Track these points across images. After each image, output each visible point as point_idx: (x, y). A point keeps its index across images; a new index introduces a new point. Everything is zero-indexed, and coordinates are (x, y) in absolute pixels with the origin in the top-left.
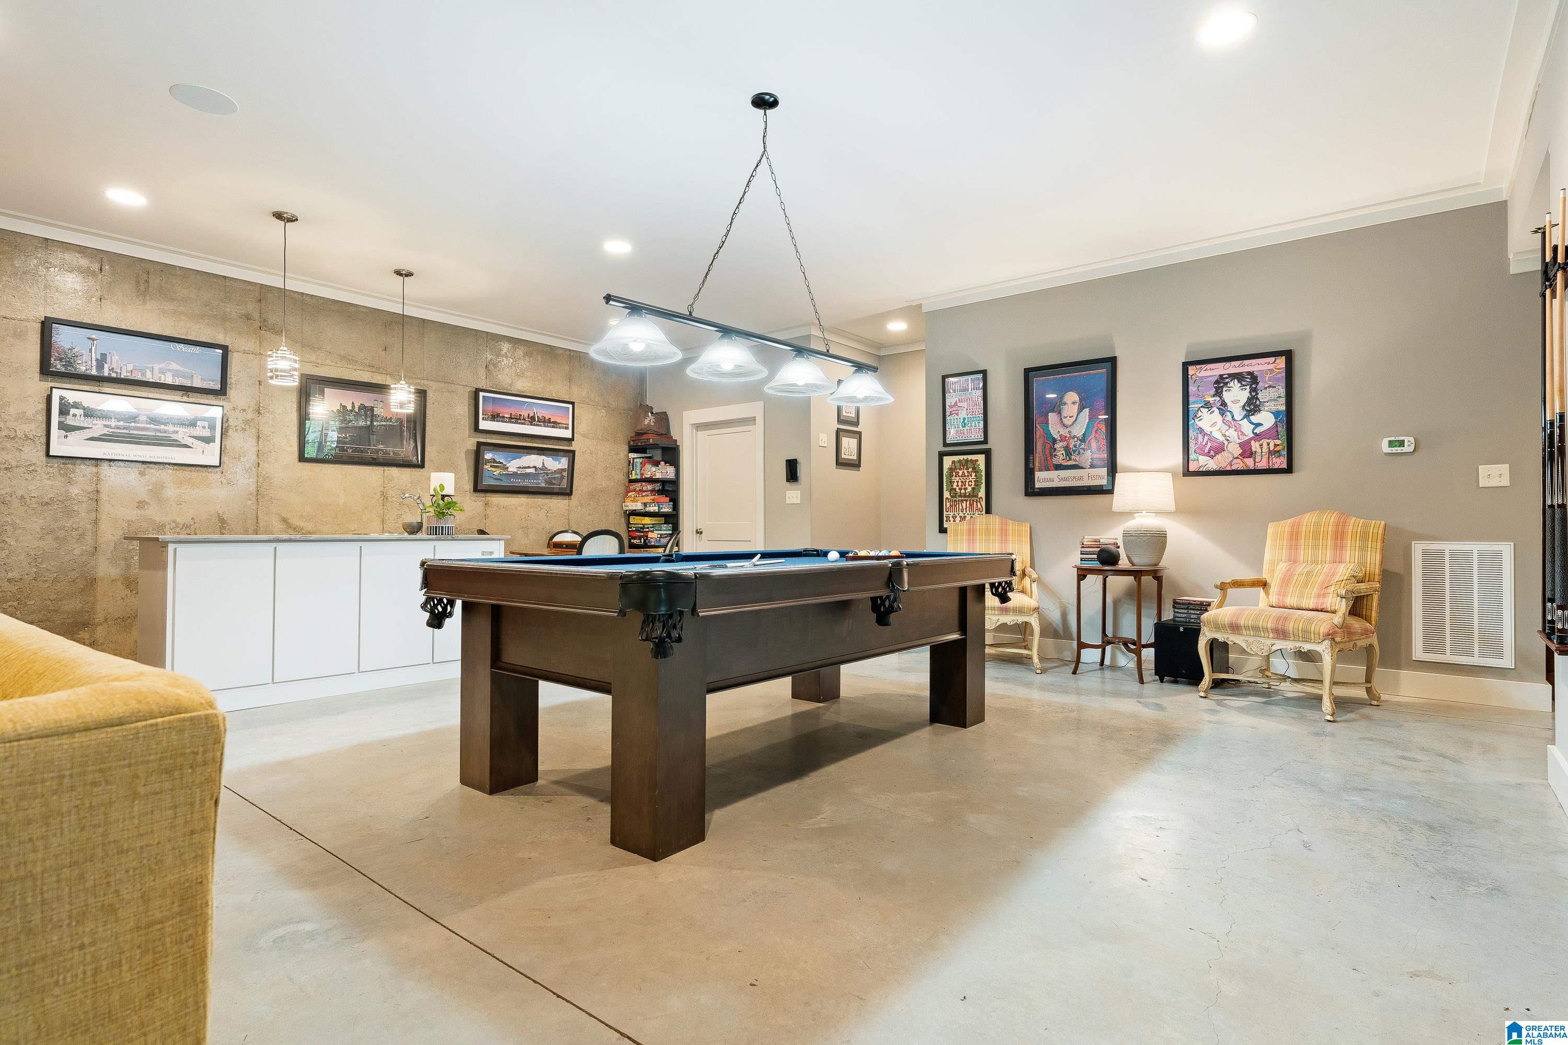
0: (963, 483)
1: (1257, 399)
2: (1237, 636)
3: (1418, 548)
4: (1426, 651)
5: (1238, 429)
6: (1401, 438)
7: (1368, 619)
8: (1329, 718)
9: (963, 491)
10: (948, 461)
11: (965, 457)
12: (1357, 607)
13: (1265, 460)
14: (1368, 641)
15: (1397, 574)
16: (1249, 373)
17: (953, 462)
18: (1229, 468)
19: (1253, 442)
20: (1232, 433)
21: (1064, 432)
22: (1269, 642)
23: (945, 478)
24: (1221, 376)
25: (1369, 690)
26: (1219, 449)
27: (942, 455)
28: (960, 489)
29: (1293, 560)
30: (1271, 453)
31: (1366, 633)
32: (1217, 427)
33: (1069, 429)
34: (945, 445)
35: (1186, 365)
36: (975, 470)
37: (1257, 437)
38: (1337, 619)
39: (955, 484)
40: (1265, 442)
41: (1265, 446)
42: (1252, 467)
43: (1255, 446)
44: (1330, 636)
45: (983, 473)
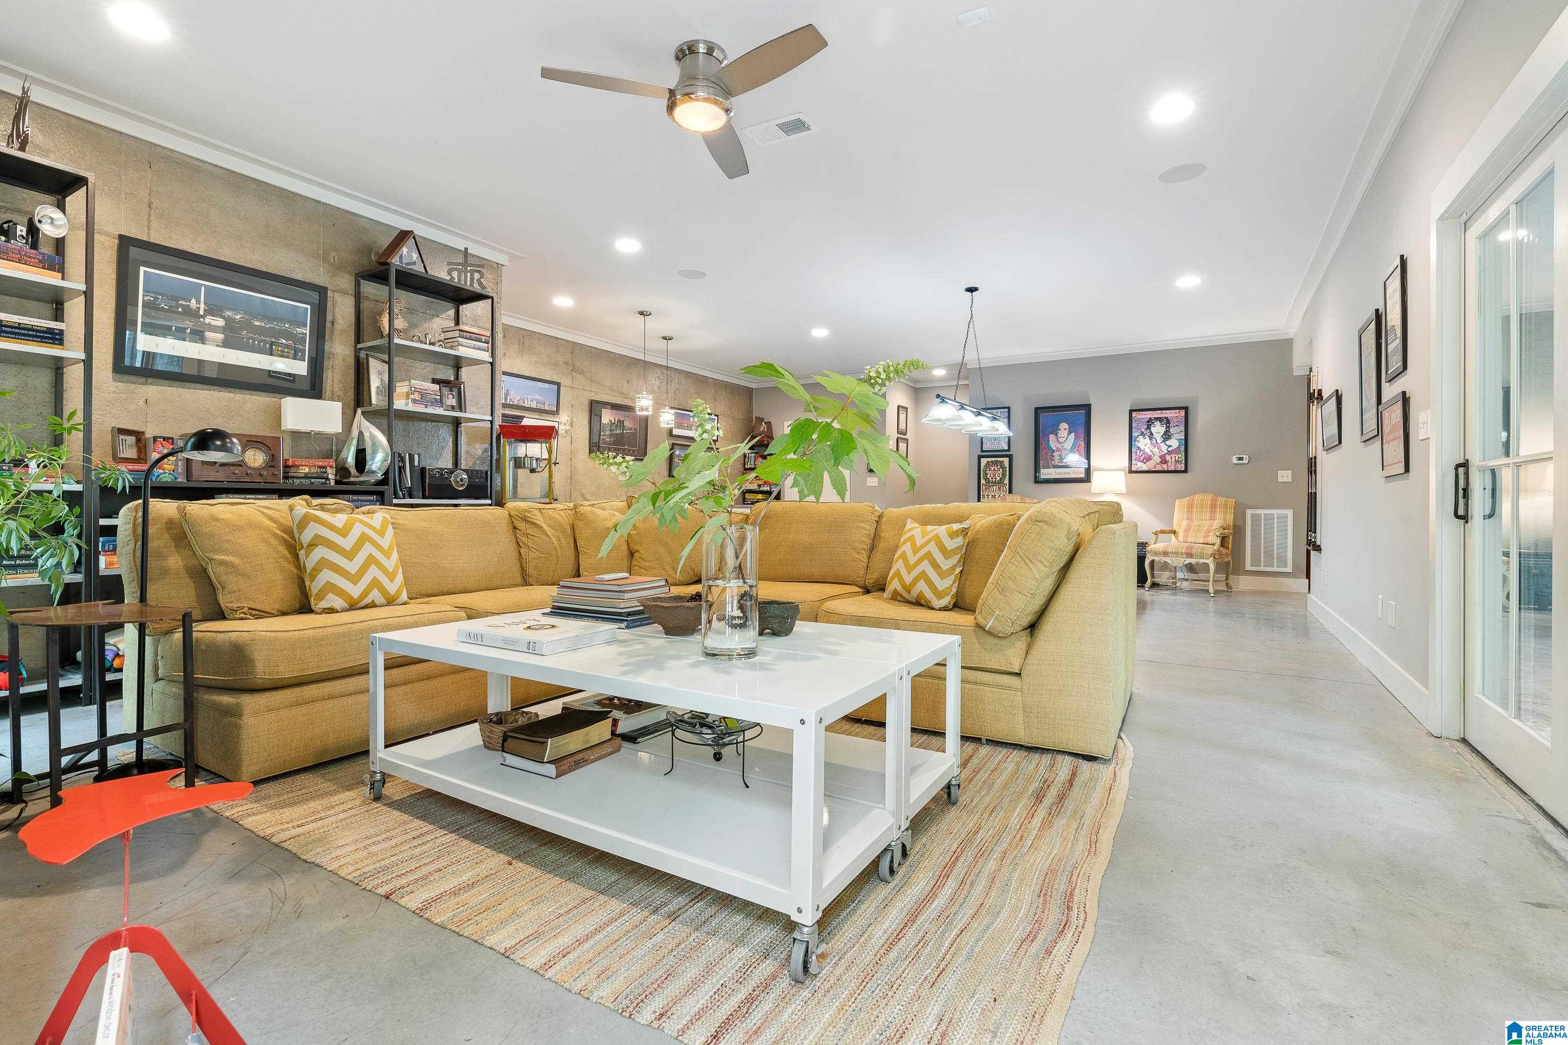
0: (994, 475)
1: (1170, 432)
2: (1166, 558)
3: (1249, 512)
4: (1252, 566)
5: (1159, 448)
6: (1242, 456)
7: (1227, 548)
8: (1212, 595)
9: (994, 480)
10: (984, 461)
11: (996, 459)
12: (1224, 540)
13: (1173, 465)
14: (1228, 559)
15: (1239, 526)
16: (1165, 418)
17: (988, 462)
18: (1154, 469)
19: (1167, 455)
20: (1156, 450)
21: (1059, 446)
22: (1183, 560)
23: (982, 471)
24: (1150, 418)
25: (1227, 584)
26: (1148, 459)
27: (980, 457)
28: (992, 478)
29: (1190, 519)
30: (1177, 462)
31: (1227, 555)
32: (1148, 446)
33: (1062, 444)
34: (982, 451)
35: (1131, 411)
36: (1003, 467)
37: (1169, 453)
38: (1216, 547)
39: (989, 475)
40: (1173, 456)
41: (1173, 457)
42: (1166, 469)
43: (1168, 458)
44: (1213, 555)
45: (1008, 469)
